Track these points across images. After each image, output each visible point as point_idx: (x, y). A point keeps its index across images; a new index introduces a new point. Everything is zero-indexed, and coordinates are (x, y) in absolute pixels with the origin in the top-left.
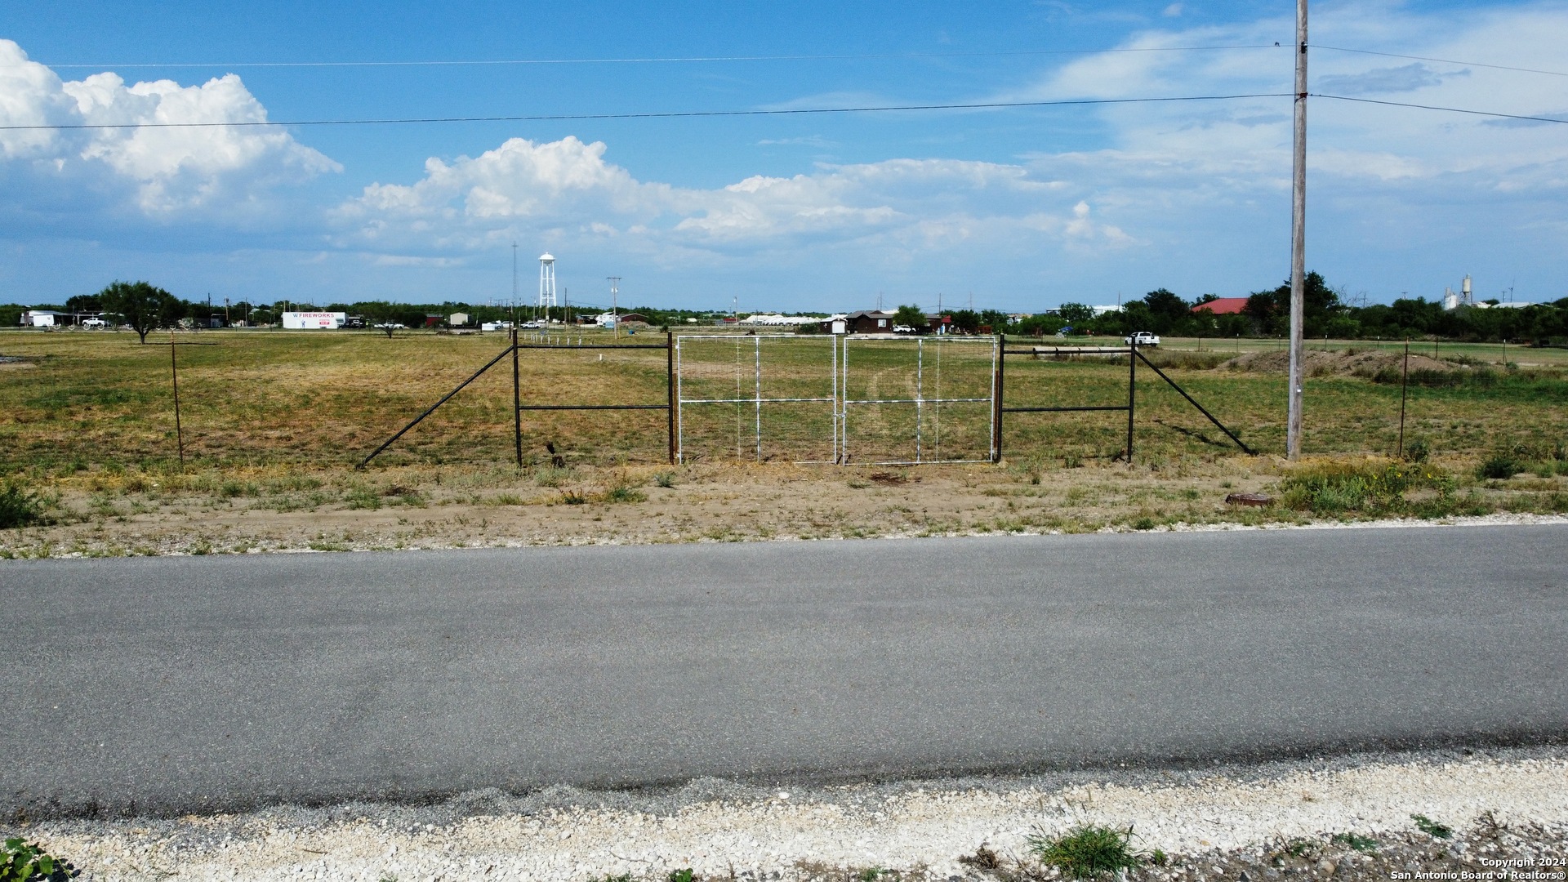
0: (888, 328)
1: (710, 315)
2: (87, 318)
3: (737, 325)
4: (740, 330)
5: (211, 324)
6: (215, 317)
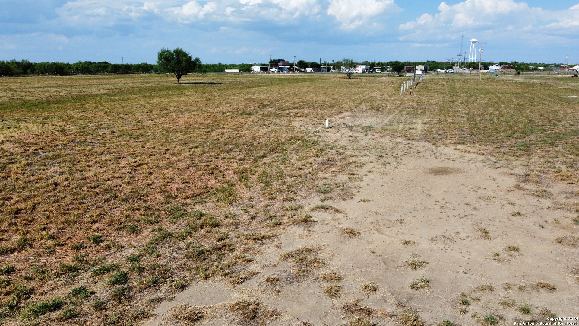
1: (553, 65)
2: (271, 68)
3: (566, 71)
4: (567, 74)
5: (321, 71)
6: (323, 68)
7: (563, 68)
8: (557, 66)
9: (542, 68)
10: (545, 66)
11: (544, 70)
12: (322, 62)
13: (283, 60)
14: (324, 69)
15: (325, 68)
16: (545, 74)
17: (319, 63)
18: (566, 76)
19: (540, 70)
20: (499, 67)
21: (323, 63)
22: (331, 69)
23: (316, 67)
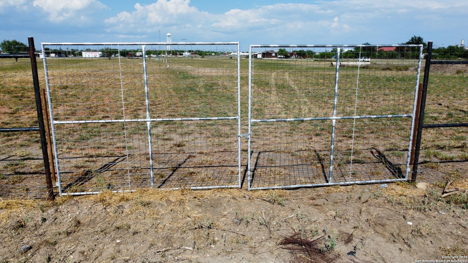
0: (276, 56)
1: (220, 53)
3: (227, 55)
4: (227, 57)
7: (225, 54)
8: (222, 53)
9: (214, 54)
10: (215, 53)
11: (215, 55)
15: (64, 54)
16: (216, 57)
18: (227, 58)
19: (213, 55)
20: (189, 54)
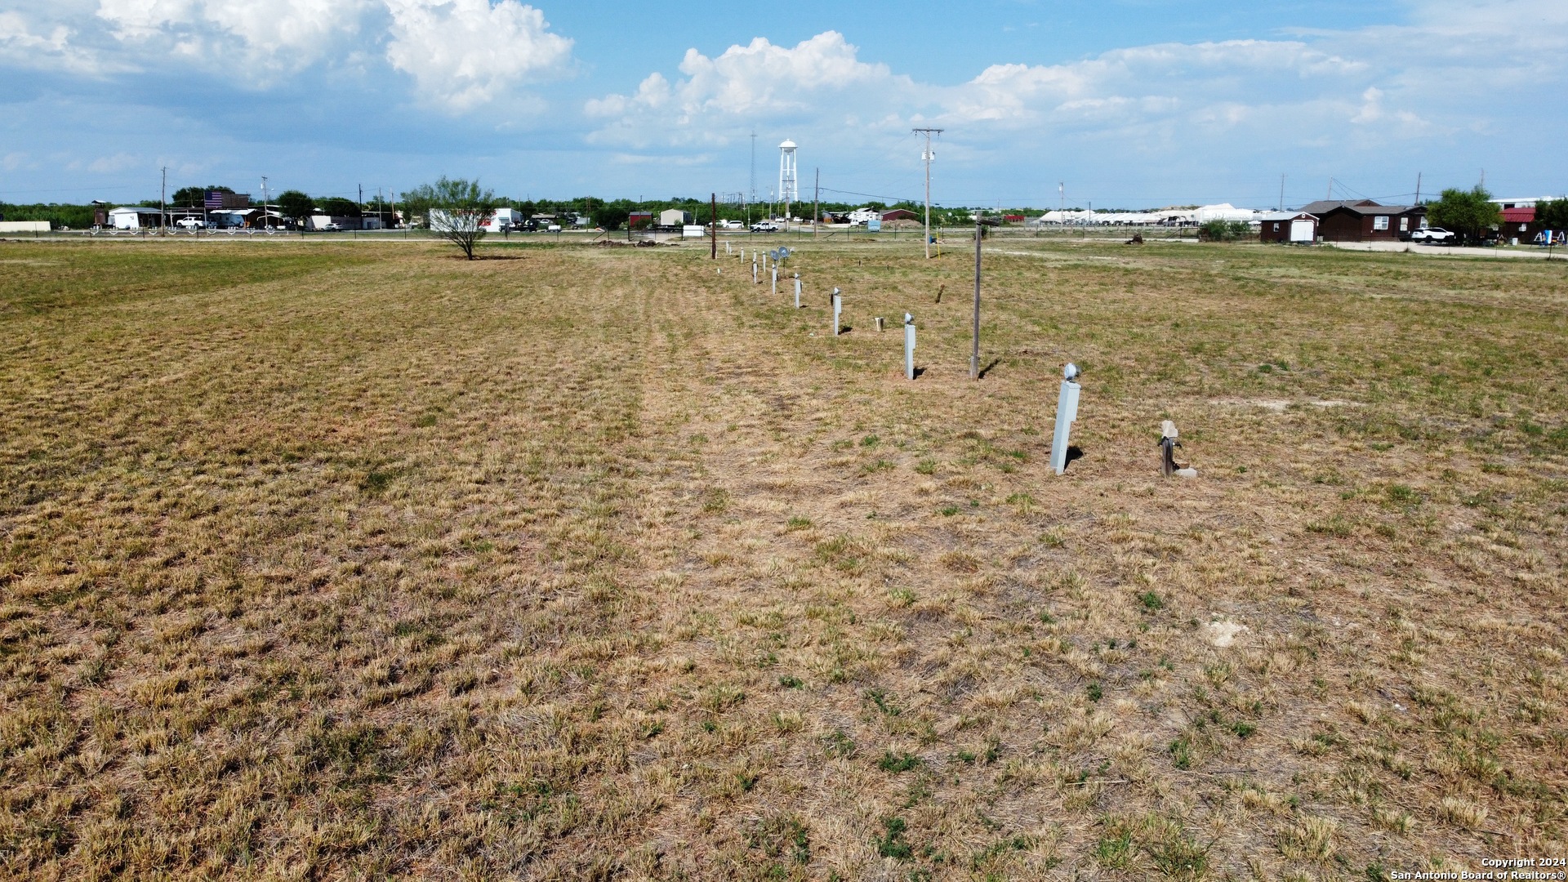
2: (182, 217)
5: (365, 225)
6: (372, 215)
12: (367, 199)
13: (225, 191)
14: (375, 220)
15: (378, 215)
17: (354, 199)
20: (873, 216)
21: (371, 200)
22: (397, 221)
23: (347, 214)
